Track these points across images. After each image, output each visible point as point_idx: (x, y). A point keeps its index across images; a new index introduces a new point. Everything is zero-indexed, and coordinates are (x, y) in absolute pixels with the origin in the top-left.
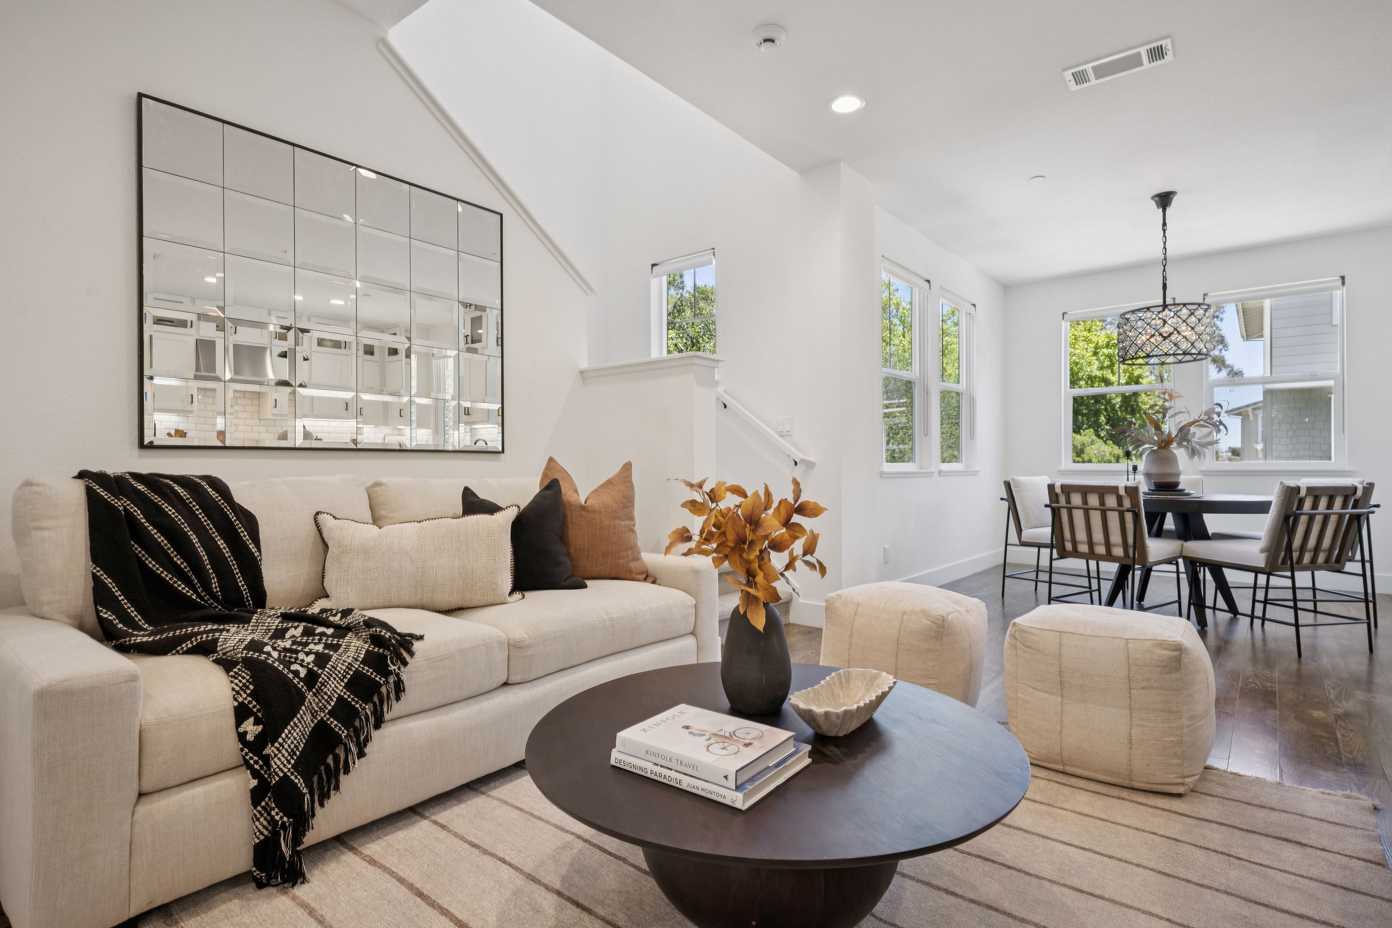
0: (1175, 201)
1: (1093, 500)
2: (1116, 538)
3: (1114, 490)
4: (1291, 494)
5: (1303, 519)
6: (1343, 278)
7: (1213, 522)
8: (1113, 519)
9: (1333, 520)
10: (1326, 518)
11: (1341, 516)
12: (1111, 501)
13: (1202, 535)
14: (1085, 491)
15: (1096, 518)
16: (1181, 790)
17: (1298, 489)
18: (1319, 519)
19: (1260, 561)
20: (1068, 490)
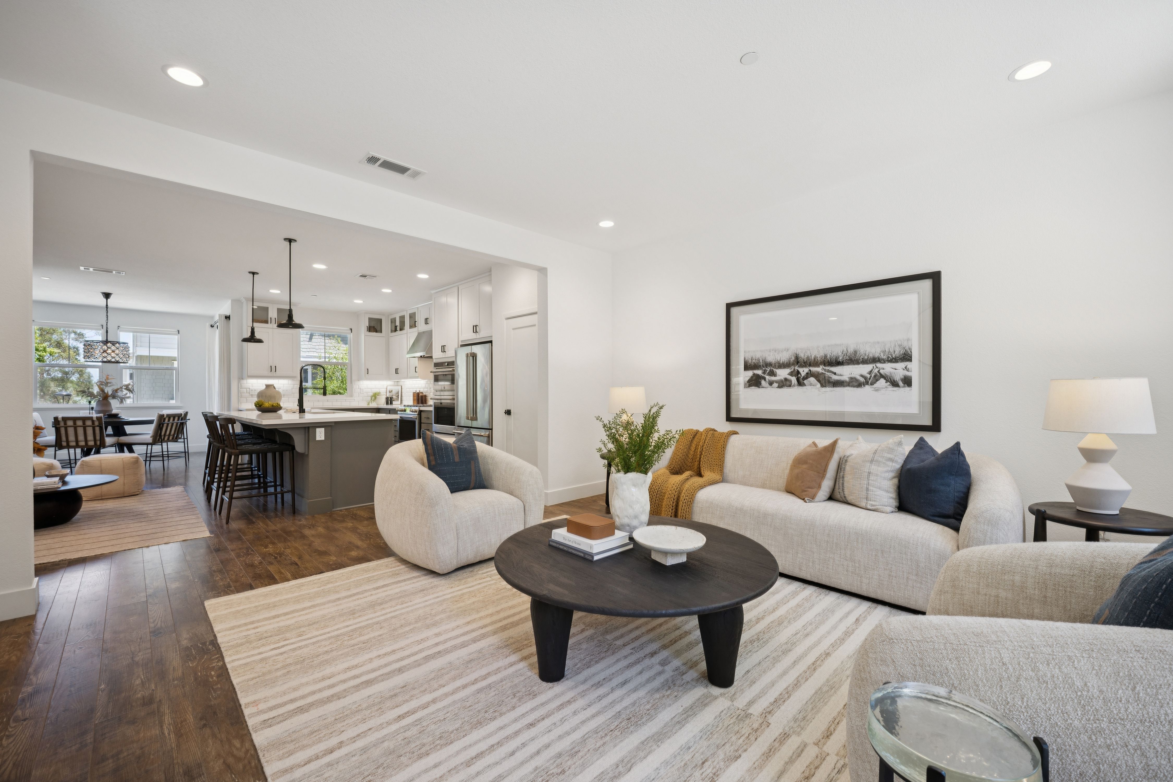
0: (112, 297)
1: (79, 423)
2: (90, 437)
3: (91, 418)
4: (161, 417)
5: (165, 425)
6: (179, 331)
7: (128, 429)
8: (90, 431)
9: (175, 424)
10: (172, 424)
11: (177, 423)
12: (89, 423)
13: (125, 434)
14: (74, 419)
15: (80, 431)
16: (138, 493)
17: (163, 415)
18: (170, 425)
19: (150, 441)
20: (65, 419)
